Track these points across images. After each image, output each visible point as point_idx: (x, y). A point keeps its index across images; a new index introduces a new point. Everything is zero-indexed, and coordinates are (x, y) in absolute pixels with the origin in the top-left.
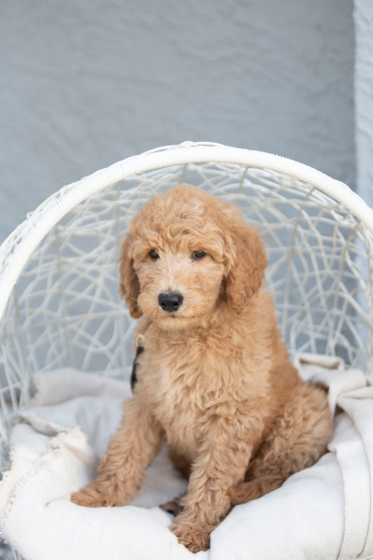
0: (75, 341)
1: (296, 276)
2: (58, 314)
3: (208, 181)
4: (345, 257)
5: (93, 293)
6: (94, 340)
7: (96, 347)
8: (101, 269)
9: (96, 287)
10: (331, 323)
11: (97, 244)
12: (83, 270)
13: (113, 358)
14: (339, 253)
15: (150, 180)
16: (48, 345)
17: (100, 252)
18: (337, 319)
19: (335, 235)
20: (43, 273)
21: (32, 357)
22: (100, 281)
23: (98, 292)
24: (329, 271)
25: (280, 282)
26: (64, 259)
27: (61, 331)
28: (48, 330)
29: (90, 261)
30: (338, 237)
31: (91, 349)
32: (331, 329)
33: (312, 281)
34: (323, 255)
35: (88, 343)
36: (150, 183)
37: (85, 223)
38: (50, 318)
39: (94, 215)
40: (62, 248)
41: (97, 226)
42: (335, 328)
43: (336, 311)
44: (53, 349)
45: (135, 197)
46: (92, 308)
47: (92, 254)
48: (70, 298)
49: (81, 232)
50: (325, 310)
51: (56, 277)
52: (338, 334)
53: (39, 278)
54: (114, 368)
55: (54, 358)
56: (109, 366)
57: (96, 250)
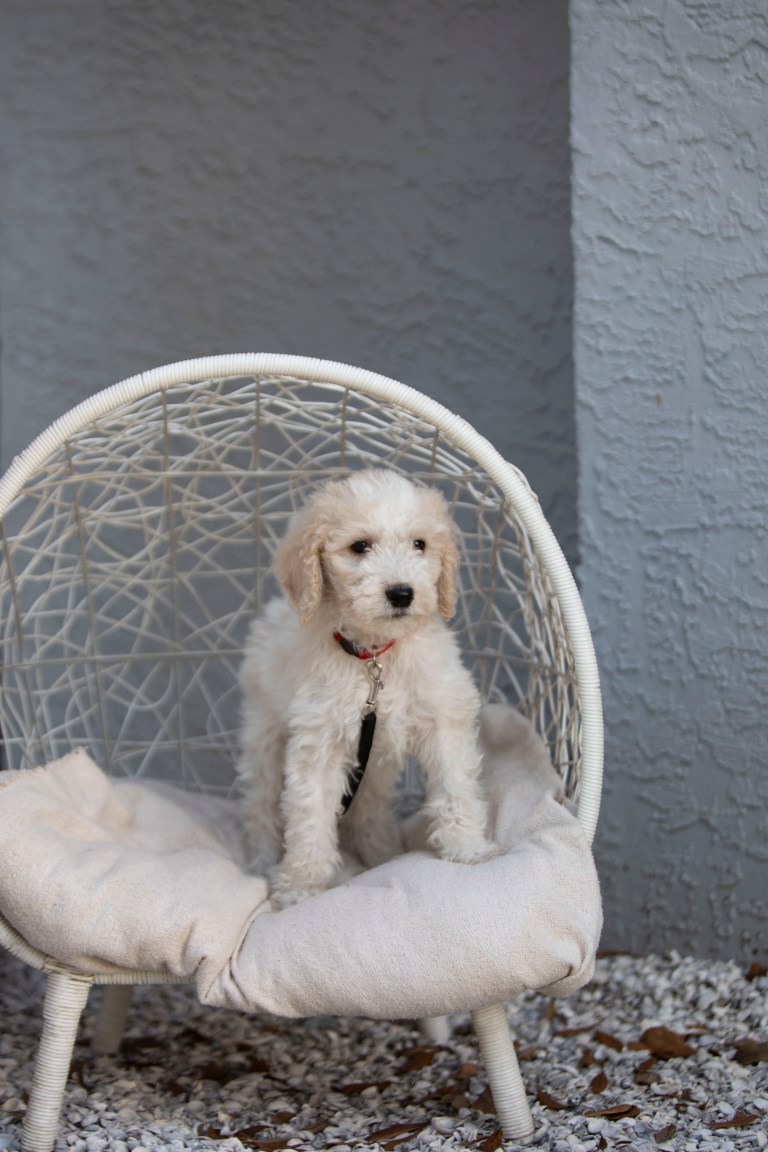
0: (109, 694)
2: (85, 650)
3: (295, 446)
4: (496, 564)
5: (137, 621)
6: (139, 693)
7: (141, 703)
8: (147, 584)
9: (142, 612)
11: (143, 546)
12: (122, 585)
13: (165, 725)
14: (487, 558)
15: (211, 440)
16: (68, 694)
17: (146, 558)
19: (480, 530)
20: (59, 582)
21: (43, 709)
22: (148, 604)
23: (146, 621)
24: (476, 588)
26: (92, 564)
27: (90, 676)
28: (68, 672)
29: (132, 570)
30: (485, 532)
31: (133, 706)
35: (129, 696)
36: (211, 444)
37: (121, 506)
38: (74, 653)
39: (133, 494)
40: (88, 547)
41: (139, 513)
43: (489, 651)
44: (75, 699)
45: (192, 467)
46: (137, 644)
47: (134, 560)
48: (103, 626)
49: (118, 520)
51: (81, 592)
53: (53, 589)
54: (166, 738)
55: (76, 713)
56: (160, 734)
57: (141, 554)
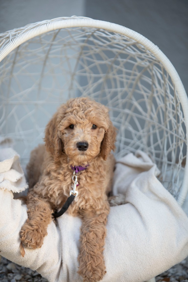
1: (107, 90)
4: (137, 82)
10: (124, 118)
14: (133, 80)
18: (127, 115)
19: (133, 70)
24: (125, 89)
25: (97, 93)
30: (135, 71)
32: (123, 120)
33: (115, 94)
34: (125, 80)
42: (126, 120)
43: (127, 111)
50: (121, 110)
52: (127, 123)
